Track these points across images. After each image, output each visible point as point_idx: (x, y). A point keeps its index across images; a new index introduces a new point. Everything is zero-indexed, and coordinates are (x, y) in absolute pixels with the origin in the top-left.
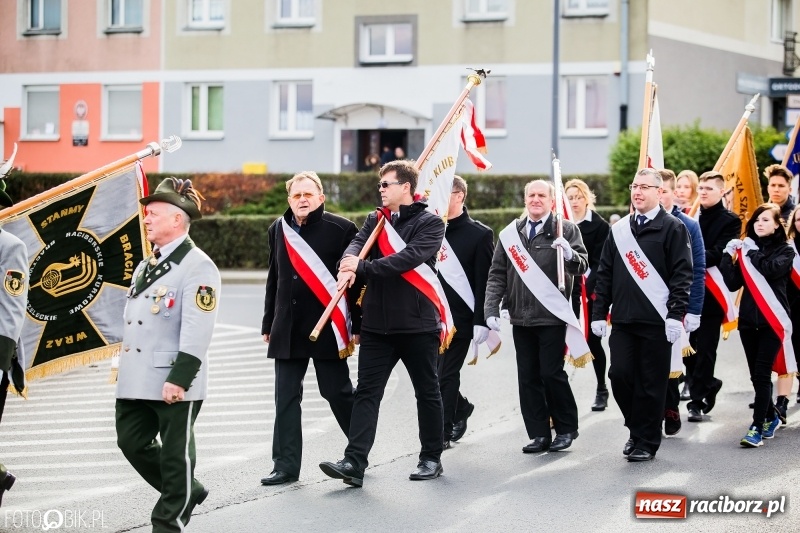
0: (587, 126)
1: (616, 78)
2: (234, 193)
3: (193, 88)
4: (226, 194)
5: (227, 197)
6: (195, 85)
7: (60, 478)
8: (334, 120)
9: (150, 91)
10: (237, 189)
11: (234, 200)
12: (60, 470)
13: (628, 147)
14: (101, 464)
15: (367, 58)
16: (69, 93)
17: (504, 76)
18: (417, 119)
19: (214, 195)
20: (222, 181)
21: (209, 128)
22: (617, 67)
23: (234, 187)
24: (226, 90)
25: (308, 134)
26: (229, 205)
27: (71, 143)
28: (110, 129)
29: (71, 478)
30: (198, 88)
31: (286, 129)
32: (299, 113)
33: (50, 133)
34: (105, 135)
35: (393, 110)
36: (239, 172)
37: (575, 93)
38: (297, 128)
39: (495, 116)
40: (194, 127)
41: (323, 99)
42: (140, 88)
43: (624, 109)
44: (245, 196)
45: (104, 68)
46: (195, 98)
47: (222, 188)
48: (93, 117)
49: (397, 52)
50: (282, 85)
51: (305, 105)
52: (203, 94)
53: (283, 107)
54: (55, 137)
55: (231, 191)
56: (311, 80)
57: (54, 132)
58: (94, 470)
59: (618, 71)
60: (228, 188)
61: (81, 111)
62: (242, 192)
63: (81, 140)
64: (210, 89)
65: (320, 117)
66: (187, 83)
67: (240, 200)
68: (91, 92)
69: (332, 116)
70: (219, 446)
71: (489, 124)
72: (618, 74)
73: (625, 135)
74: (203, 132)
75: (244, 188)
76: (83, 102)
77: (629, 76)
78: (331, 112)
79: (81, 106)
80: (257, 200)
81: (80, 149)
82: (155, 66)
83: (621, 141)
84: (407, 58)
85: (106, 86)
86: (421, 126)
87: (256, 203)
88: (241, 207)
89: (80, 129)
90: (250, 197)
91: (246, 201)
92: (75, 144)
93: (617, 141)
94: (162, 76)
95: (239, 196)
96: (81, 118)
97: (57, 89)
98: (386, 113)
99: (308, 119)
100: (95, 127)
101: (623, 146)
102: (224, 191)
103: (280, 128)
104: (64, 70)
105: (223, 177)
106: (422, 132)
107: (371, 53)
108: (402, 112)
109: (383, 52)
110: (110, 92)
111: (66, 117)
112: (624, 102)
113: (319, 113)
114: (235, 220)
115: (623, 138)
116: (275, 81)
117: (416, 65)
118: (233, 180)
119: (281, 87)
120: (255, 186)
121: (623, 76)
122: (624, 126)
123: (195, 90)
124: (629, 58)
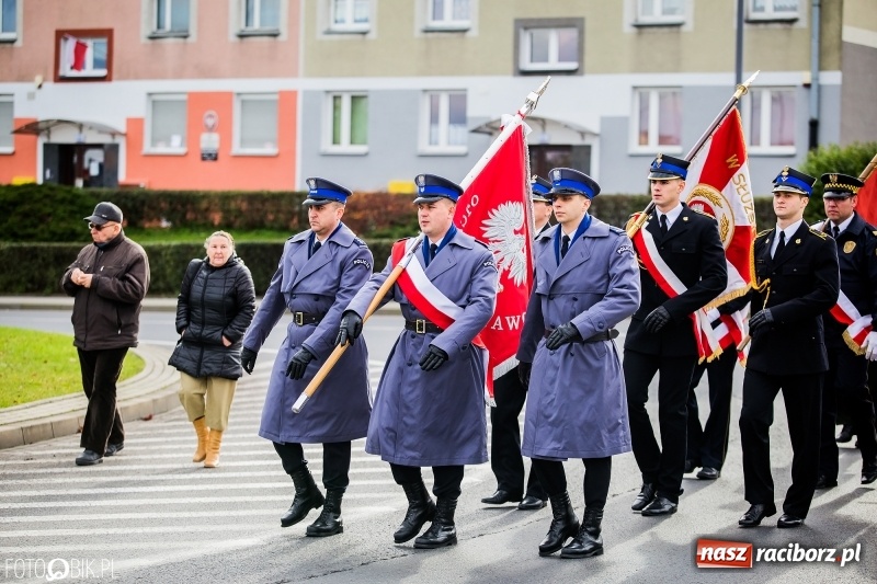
0: (772, 144)
1: (804, 91)
2: (379, 214)
3: (335, 98)
4: (371, 215)
5: (371, 218)
6: (337, 94)
7: (189, 528)
8: (490, 134)
9: (287, 99)
10: (383, 210)
11: (379, 222)
12: (189, 519)
13: (819, 166)
14: (233, 513)
15: (527, 65)
16: (198, 102)
17: (680, 87)
18: (583, 134)
19: (357, 216)
20: (365, 201)
21: (352, 142)
22: (806, 77)
23: (378, 208)
24: (371, 99)
25: (462, 149)
26: (374, 228)
27: (199, 157)
28: (243, 142)
29: (201, 528)
30: (340, 97)
31: (436, 143)
32: (452, 128)
33: (176, 146)
34: (237, 149)
35: (556, 123)
36: (384, 191)
37: (759, 107)
38: (449, 143)
39: (669, 131)
40: (335, 141)
41: (477, 111)
42: (276, 97)
43: (814, 126)
44: (391, 218)
45: (237, 74)
46: (336, 108)
47: (366, 208)
48: (224, 129)
49: (561, 59)
50: (434, 96)
51: (458, 117)
52: (346, 104)
53: (434, 119)
54: (182, 151)
55: (376, 212)
56: (465, 90)
57: (181, 145)
58: (226, 520)
59: (808, 81)
60: (372, 209)
61: (210, 122)
62: (387, 213)
63: (210, 155)
64: (354, 98)
65: (475, 131)
66: (328, 92)
67: (385, 221)
68: (222, 101)
69: (488, 130)
70: (364, 496)
71: (663, 140)
72: (807, 86)
73: (816, 154)
74: (345, 147)
75: (390, 208)
76: (213, 112)
77: (820, 87)
78: (487, 125)
79: (211, 116)
80: (404, 222)
81: (210, 164)
82: (293, 73)
83: (810, 161)
84: (572, 66)
85: (239, 94)
86: (587, 142)
87: (403, 226)
88: (386, 230)
89: (210, 142)
90: (397, 219)
91: (393, 224)
92: (204, 159)
93: (806, 160)
94: (301, 84)
95: (384, 218)
96: (211, 129)
97: (185, 97)
98: (548, 128)
99: (461, 132)
100: (226, 139)
101: (813, 166)
102: (368, 212)
103: (430, 143)
104: (192, 77)
105: (367, 196)
106: (588, 149)
107: (532, 61)
108: (566, 126)
109: (545, 59)
110: (243, 102)
111: (194, 129)
112: (815, 116)
113: (473, 126)
114: (380, 244)
115: (813, 157)
116: (425, 91)
117: (582, 74)
118: (378, 199)
119: (431, 96)
120: (402, 206)
121: (814, 88)
122: (813, 142)
123: (337, 101)
124: (821, 68)
